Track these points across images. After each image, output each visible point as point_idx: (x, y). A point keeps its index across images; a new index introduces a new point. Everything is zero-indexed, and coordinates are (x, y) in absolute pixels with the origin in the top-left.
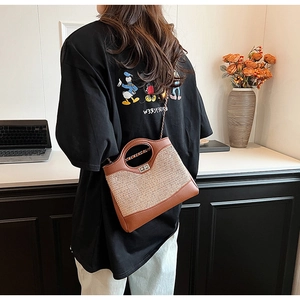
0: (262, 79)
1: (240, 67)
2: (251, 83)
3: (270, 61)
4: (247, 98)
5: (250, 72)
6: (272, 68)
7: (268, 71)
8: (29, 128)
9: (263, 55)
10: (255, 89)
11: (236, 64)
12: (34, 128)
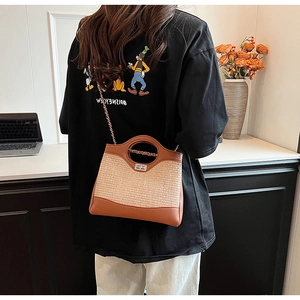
0: (254, 70)
1: (232, 57)
2: (243, 74)
3: (263, 51)
4: (239, 89)
5: (242, 63)
6: (264, 59)
7: (260, 61)
8: (19, 122)
9: (256, 45)
10: (247, 80)
11: (228, 55)
12: (24, 122)
